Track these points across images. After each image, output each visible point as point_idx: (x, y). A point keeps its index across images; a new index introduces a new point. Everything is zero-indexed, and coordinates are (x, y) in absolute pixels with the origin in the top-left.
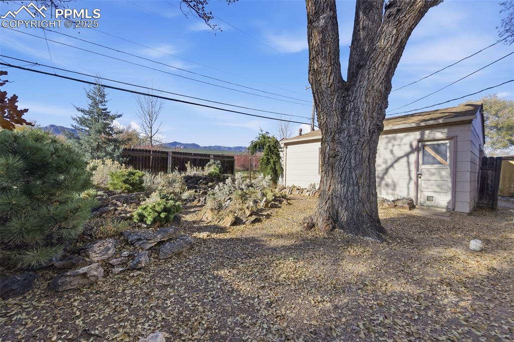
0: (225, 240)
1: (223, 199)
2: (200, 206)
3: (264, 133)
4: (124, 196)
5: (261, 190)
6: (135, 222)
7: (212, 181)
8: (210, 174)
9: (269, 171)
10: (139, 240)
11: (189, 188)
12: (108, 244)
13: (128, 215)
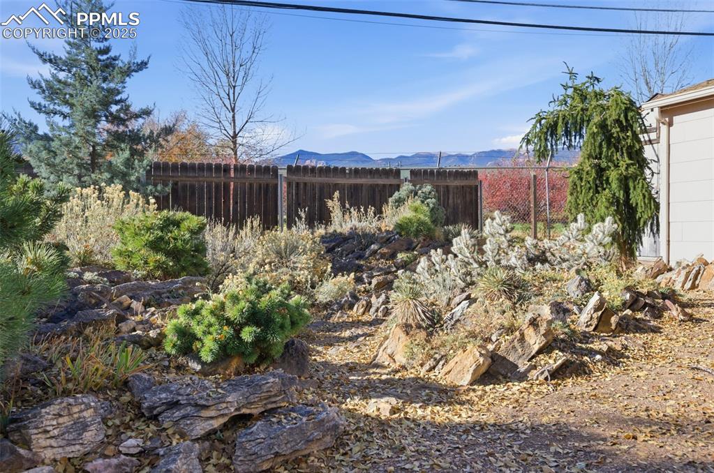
0: (454, 428)
1: (445, 299)
2: (371, 324)
3: (581, 80)
4: (152, 288)
5: (578, 272)
6: (169, 355)
7: (410, 248)
8: (400, 227)
9: (603, 210)
10: (174, 405)
11: (337, 270)
12: (81, 411)
13: (152, 334)
